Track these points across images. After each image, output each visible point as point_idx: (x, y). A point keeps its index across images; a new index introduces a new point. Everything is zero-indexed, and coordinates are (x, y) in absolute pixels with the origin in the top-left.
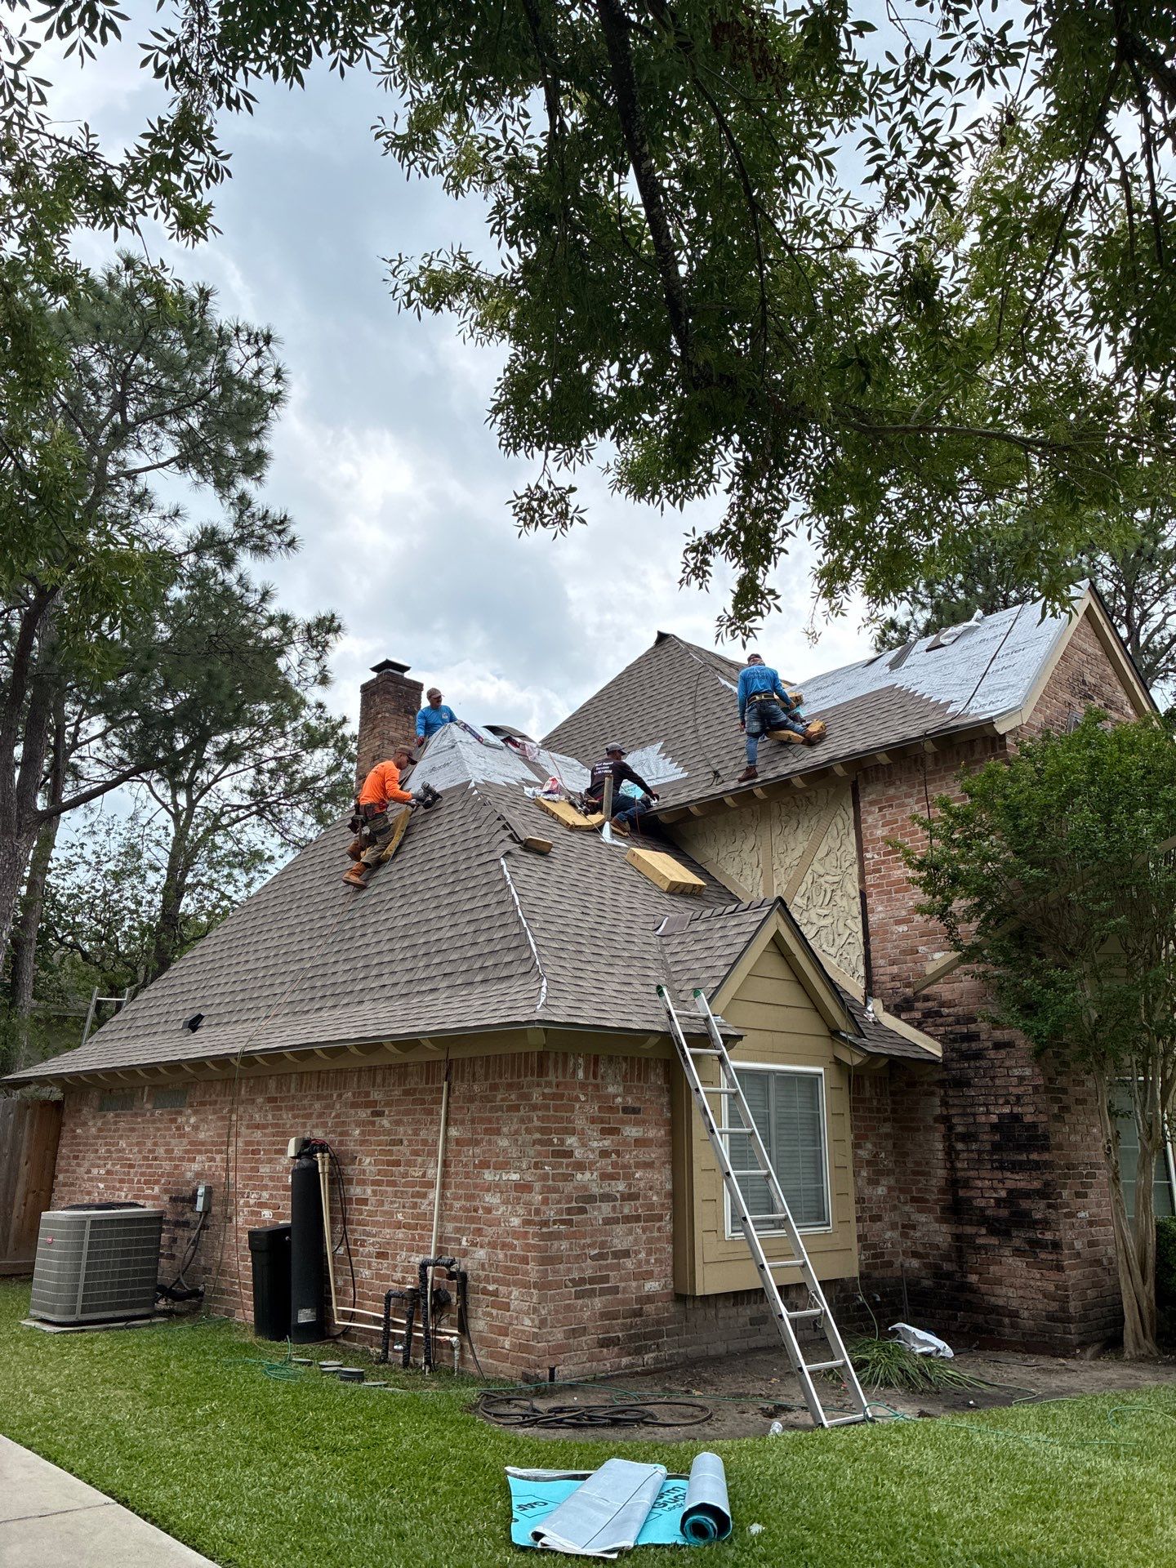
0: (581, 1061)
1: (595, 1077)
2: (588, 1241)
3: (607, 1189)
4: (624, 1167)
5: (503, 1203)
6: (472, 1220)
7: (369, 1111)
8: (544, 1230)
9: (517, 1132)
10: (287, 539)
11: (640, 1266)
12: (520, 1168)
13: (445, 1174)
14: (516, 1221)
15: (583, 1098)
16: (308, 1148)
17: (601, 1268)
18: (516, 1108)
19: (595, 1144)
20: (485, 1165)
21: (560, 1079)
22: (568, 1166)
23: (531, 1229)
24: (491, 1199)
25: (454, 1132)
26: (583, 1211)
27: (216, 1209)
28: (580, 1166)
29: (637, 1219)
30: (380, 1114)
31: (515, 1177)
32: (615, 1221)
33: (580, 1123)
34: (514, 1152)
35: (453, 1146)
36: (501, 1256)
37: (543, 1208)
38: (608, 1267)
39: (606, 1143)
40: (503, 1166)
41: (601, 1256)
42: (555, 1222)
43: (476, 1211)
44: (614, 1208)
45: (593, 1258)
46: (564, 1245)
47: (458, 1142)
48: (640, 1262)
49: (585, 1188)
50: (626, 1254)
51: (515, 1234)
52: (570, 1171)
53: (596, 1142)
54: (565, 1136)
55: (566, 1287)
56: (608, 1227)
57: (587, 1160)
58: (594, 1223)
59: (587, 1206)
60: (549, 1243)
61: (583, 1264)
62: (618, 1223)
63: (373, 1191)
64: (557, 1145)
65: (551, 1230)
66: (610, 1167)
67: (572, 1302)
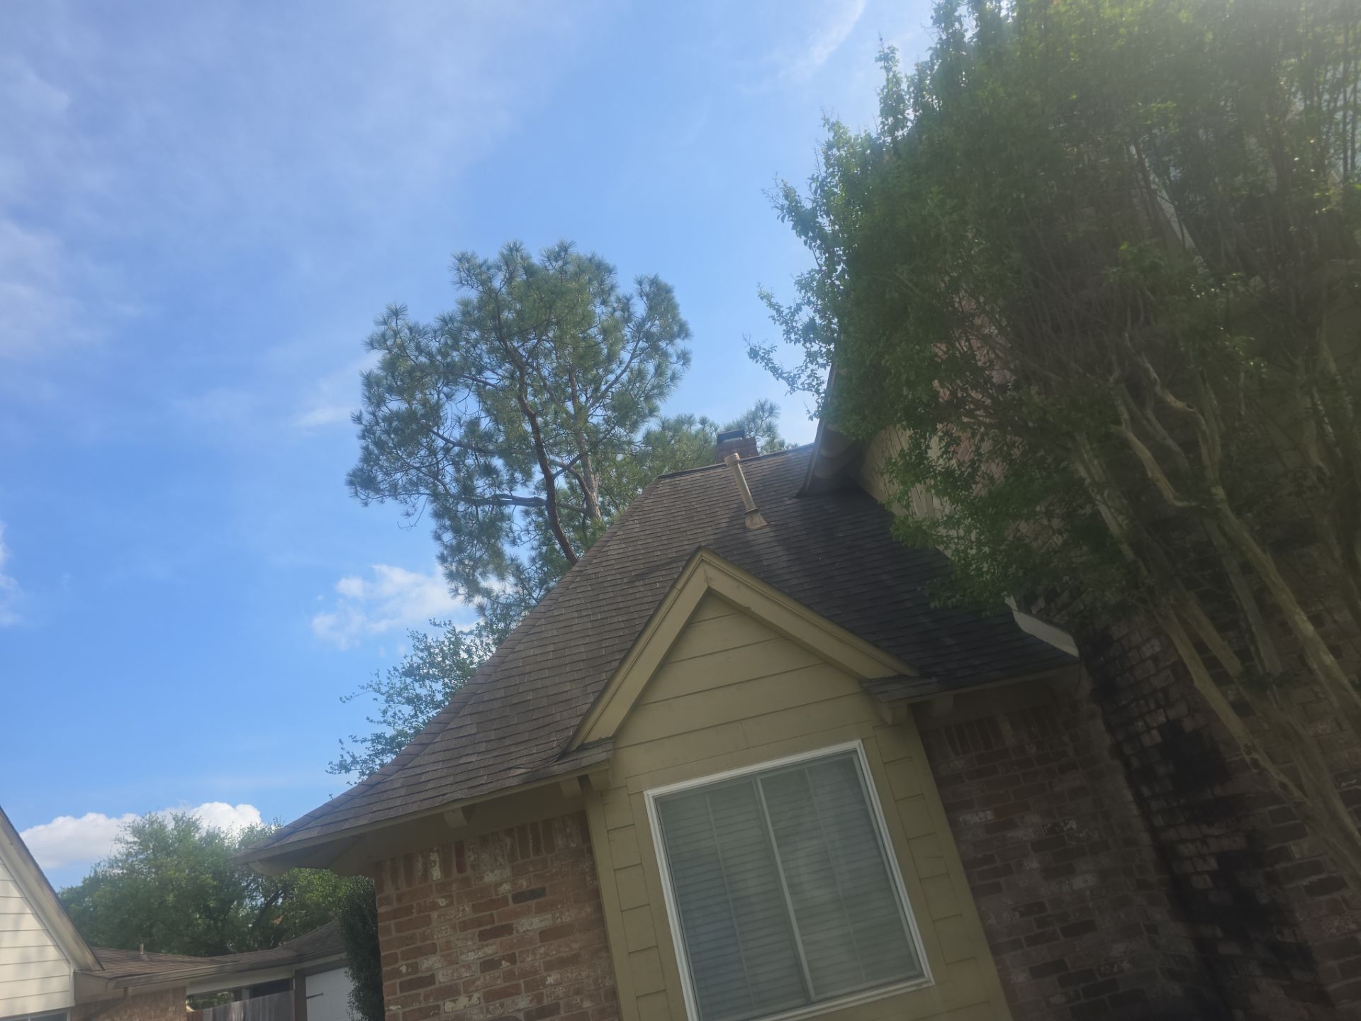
0: (434, 857)
1: (461, 869)
3: (500, 1012)
4: (526, 974)
15: (442, 902)
21: (403, 889)
22: (427, 997)
28: (451, 992)
33: (443, 935)
39: (489, 950)
52: (431, 1002)
53: (473, 953)
54: (419, 960)
57: (460, 981)
64: (408, 974)
66: (500, 981)
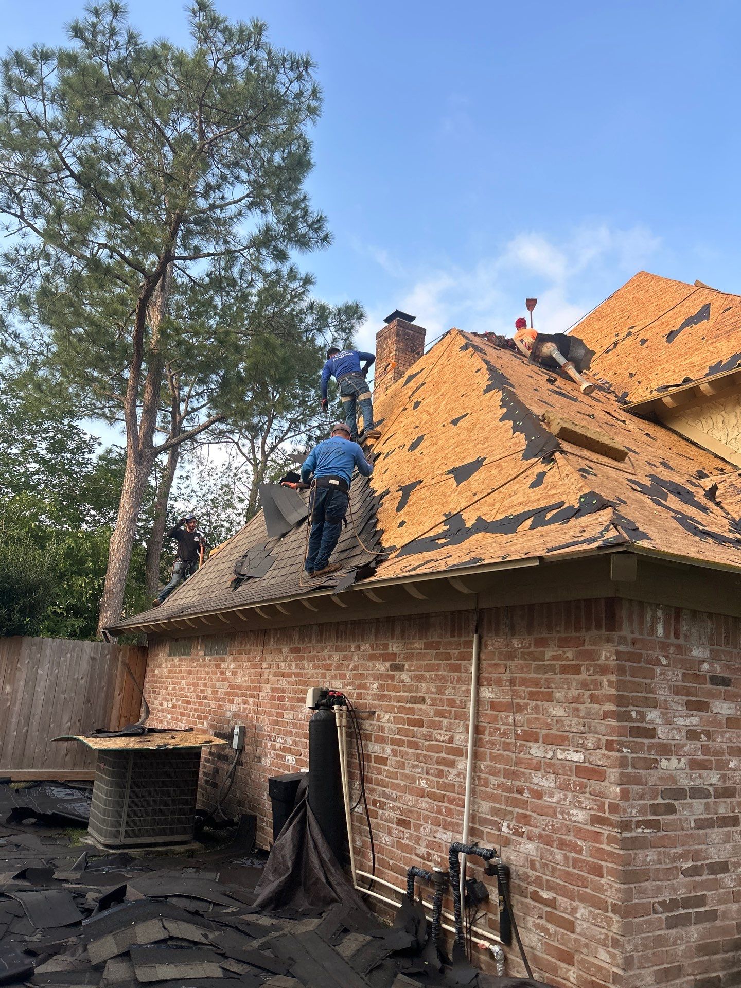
0: (659, 614)
1: (677, 635)
2: (679, 850)
3: (698, 781)
4: (717, 753)
5: (559, 788)
6: (515, 803)
7: (387, 664)
8: (626, 834)
9: (576, 700)
10: (322, 234)
12: (583, 746)
13: (477, 743)
14: (580, 816)
15: (664, 661)
16: (326, 699)
17: (695, 885)
18: (576, 670)
19: (680, 722)
20: (531, 737)
21: (637, 635)
22: (650, 748)
23: (605, 831)
24: (540, 780)
25: (487, 693)
26: (671, 809)
27: (248, 748)
28: (666, 750)
29: (734, 821)
30: (400, 668)
31: (577, 757)
32: (709, 824)
33: (662, 694)
34: (574, 724)
35: (487, 711)
36: (559, 856)
37: (623, 804)
38: (704, 885)
39: (694, 721)
40: (559, 741)
41: (695, 871)
42: (638, 824)
43: (520, 791)
44: (707, 806)
45: (685, 873)
46: (651, 855)
47: (493, 705)
49: (672, 779)
50: (724, 867)
51: (579, 832)
52: (653, 755)
53: (682, 719)
54: (644, 709)
55: (655, 912)
56: (701, 832)
57: (673, 742)
58: (685, 825)
59: (676, 803)
60: (631, 852)
61: (674, 882)
62: (713, 827)
63: (392, 750)
64: (637, 721)
65: (633, 834)
66: (700, 753)
67: (663, 932)
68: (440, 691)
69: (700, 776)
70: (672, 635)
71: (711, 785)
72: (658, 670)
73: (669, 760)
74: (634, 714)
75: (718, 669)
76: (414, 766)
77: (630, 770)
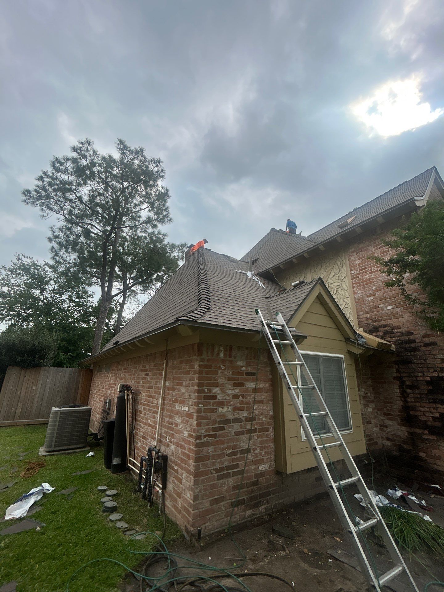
0: (222, 348)
1: (230, 357)
2: (226, 445)
3: (237, 416)
4: (247, 403)
5: (182, 422)
6: (171, 429)
7: (145, 373)
8: (198, 441)
9: (188, 385)
10: (169, 219)
11: (256, 457)
12: (188, 404)
13: (163, 404)
14: (186, 434)
15: (223, 367)
16: (125, 388)
17: (233, 460)
18: (188, 373)
19: (230, 392)
20: (176, 401)
21: (210, 357)
22: (213, 404)
23: (192, 440)
24: (177, 419)
25: (167, 384)
26: (223, 429)
28: (221, 404)
29: (255, 431)
30: (147, 375)
31: (187, 409)
32: (242, 433)
33: (221, 380)
34: (187, 395)
35: (166, 390)
36: (180, 451)
37: (198, 428)
38: (237, 459)
39: (237, 391)
40: (183, 402)
41: (234, 453)
42: (205, 436)
44: (241, 426)
45: (228, 455)
46: (211, 449)
47: (169, 389)
48: (256, 454)
49: (224, 415)
50: (248, 451)
52: (215, 407)
53: (230, 391)
54: (212, 388)
55: (212, 473)
56: (237, 437)
57: (225, 401)
58: (229, 435)
59: (225, 426)
60: (201, 449)
61: (222, 459)
62: (244, 434)
63: (144, 408)
64: (207, 393)
65: (202, 441)
66: (239, 404)
67: (215, 482)
68: (156, 384)
69: (238, 413)
70: (228, 356)
71: (244, 417)
72: (220, 371)
73: (223, 408)
74: (206, 390)
75: (250, 369)
76: (148, 414)
77: (202, 414)
